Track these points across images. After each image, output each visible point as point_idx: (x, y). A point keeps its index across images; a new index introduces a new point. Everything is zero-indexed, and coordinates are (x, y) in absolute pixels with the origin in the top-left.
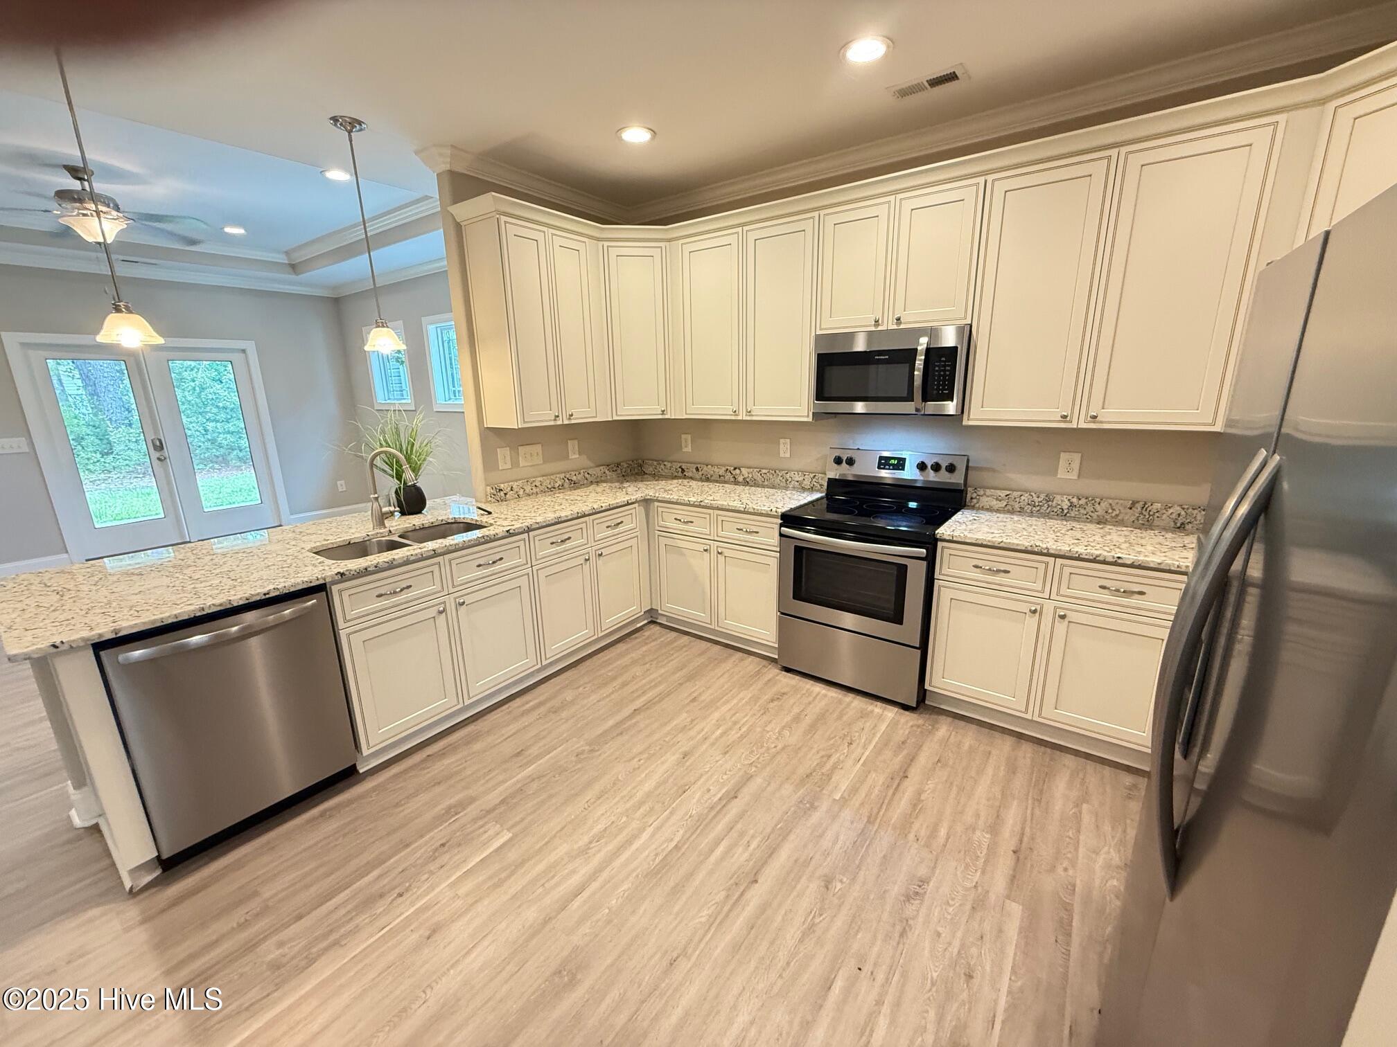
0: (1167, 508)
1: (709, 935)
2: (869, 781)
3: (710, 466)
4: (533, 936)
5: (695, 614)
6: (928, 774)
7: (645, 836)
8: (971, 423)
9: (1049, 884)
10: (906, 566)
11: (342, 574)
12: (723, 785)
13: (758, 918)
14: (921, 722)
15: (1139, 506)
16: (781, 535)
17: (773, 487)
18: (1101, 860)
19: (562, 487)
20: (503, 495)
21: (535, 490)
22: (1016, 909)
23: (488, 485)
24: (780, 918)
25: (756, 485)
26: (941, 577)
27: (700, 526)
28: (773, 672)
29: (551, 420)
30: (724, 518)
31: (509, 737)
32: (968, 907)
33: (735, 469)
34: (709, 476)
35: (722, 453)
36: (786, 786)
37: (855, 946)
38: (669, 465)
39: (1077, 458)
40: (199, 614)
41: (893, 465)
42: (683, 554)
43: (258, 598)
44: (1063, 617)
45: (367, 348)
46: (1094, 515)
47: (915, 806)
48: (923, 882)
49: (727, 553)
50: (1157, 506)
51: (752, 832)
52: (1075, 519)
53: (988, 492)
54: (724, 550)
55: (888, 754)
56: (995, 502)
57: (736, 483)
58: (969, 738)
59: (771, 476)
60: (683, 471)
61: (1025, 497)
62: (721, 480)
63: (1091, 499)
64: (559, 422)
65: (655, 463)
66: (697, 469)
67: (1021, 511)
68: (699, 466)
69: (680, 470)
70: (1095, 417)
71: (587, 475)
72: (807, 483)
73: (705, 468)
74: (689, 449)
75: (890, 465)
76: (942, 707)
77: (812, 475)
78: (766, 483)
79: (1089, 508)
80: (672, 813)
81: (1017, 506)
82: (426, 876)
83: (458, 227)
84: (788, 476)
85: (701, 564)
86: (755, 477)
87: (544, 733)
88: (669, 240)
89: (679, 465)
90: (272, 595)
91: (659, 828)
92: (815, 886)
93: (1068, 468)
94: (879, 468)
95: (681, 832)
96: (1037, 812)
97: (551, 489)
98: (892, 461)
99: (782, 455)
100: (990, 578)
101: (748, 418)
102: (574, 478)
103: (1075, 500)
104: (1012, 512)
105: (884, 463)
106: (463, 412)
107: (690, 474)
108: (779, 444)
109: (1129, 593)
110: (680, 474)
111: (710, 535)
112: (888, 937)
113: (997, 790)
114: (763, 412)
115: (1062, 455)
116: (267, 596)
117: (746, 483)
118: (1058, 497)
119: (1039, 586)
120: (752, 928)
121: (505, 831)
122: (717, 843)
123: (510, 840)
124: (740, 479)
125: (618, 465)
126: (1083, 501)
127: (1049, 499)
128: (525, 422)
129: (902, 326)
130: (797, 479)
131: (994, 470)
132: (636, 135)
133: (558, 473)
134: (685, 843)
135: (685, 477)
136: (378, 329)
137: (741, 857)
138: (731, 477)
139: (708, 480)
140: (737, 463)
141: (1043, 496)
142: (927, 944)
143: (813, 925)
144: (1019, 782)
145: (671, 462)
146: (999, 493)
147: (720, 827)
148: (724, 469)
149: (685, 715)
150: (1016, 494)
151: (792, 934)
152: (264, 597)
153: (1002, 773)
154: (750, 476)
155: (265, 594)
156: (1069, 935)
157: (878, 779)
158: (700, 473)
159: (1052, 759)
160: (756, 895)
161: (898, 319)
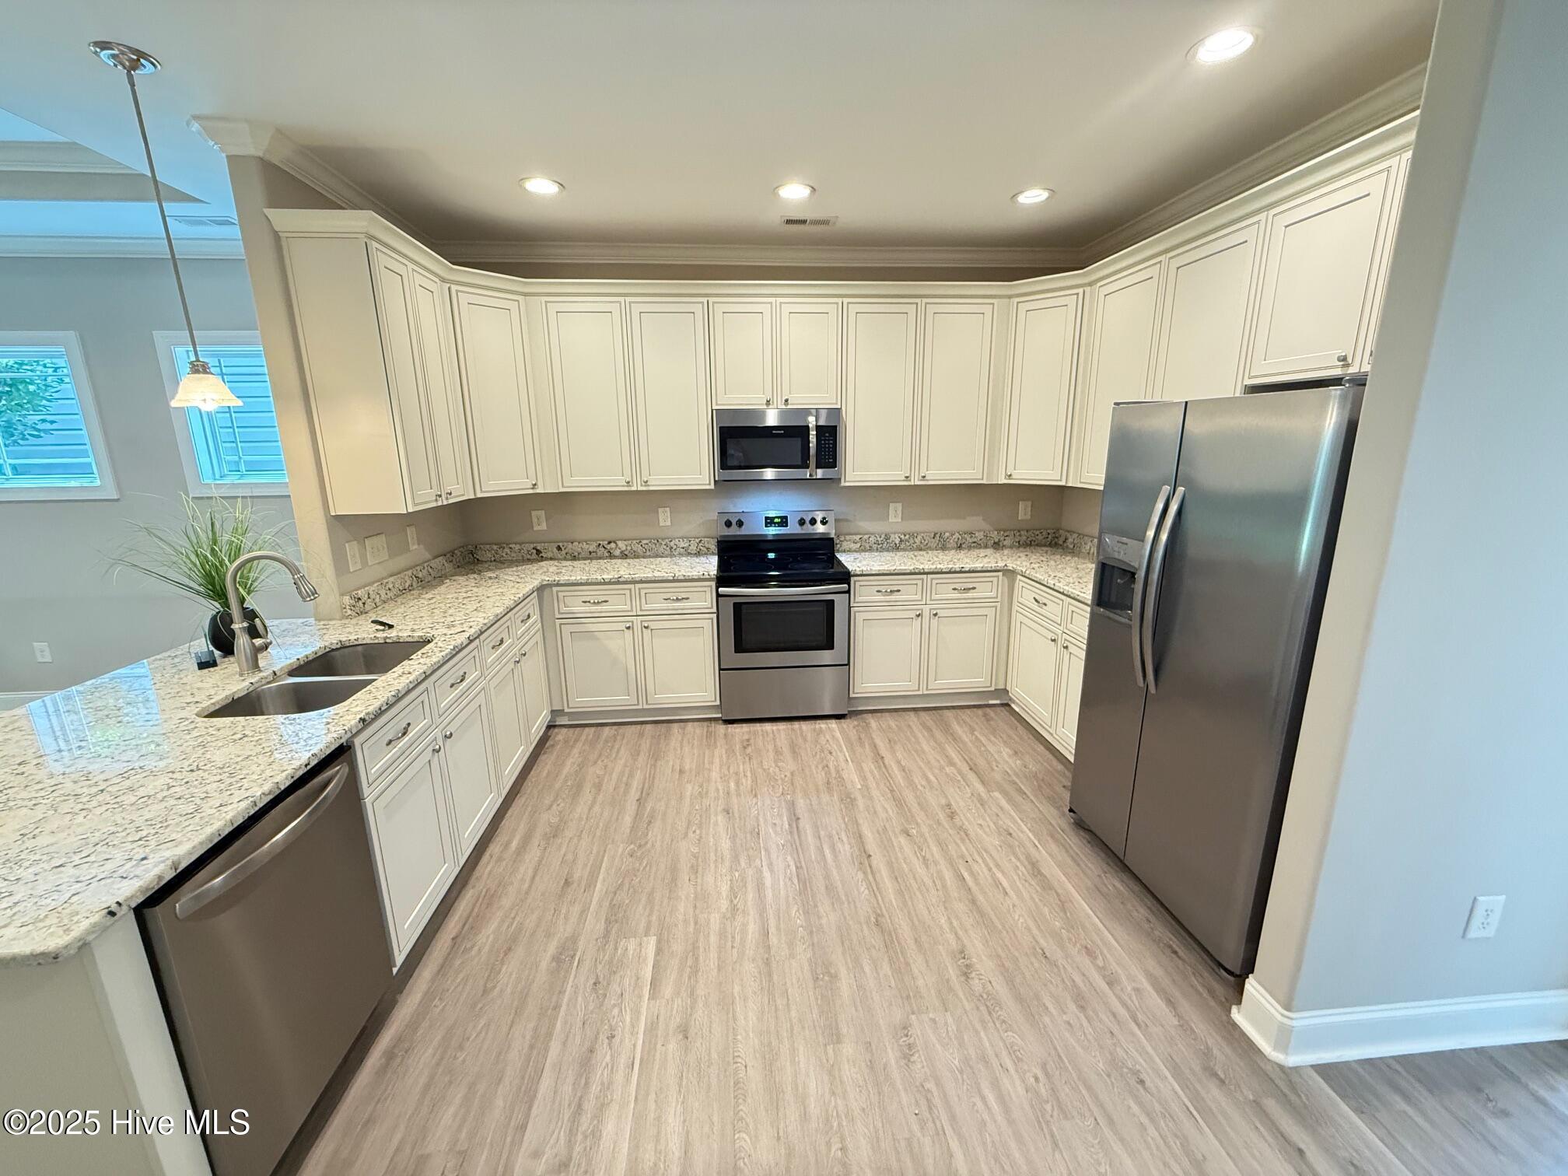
0: (952, 535)
1: (880, 898)
2: (866, 769)
3: (576, 544)
4: (770, 975)
5: (617, 699)
6: (893, 751)
7: (767, 874)
8: (847, 484)
9: (998, 777)
10: (833, 601)
11: (363, 720)
12: (780, 816)
13: (893, 872)
14: (856, 723)
15: (938, 536)
16: (718, 595)
17: (657, 556)
18: (1005, 756)
19: (411, 588)
20: (362, 605)
21: (390, 594)
22: (997, 794)
23: (342, 595)
24: (905, 866)
25: (636, 556)
26: (855, 605)
27: (618, 603)
28: (721, 728)
29: (431, 501)
30: (647, 591)
31: (534, 877)
32: (979, 805)
33: (609, 543)
34: (576, 554)
35: (588, 528)
36: (822, 795)
37: (953, 853)
38: (517, 547)
39: (899, 506)
40: (252, 812)
41: (778, 523)
42: (598, 639)
43: (301, 773)
44: (935, 615)
45: (174, 404)
46: (915, 546)
47: (904, 770)
48: (949, 805)
49: (652, 625)
50: (947, 534)
51: (834, 832)
52: (904, 550)
53: (848, 537)
54: (650, 623)
55: (859, 750)
56: (852, 545)
57: (611, 556)
58: (890, 721)
59: (654, 546)
60: (538, 552)
61: (872, 539)
62: (591, 556)
63: (913, 535)
64: (440, 504)
65: (495, 547)
66: (559, 548)
67: (871, 550)
68: (561, 544)
69: (535, 551)
70: (924, 477)
71: (430, 570)
72: (693, 548)
73: (570, 545)
74: (544, 526)
75: (775, 523)
76: (860, 709)
77: (697, 541)
78: (648, 553)
79: (912, 541)
80: (766, 850)
81: (867, 546)
82: (616, 1011)
83: (276, 236)
84: (672, 544)
85: (620, 645)
86: (635, 549)
87: (570, 857)
88: (525, 294)
89: (532, 546)
90: (314, 763)
91: (770, 865)
92: (902, 839)
93: (895, 516)
94: (766, 526)
95: (789, 858)
96: (961, 746)
97: (404, 591)
98: (776, 520)
99: (661, 524)
100: (888, 598)
101: (644, 488)
102: (420, 575)
103: (902, 536)
104: (865, 550)
105: (769, 522)
106: (289, 496)
107: (550, 555)
108: (658, 512)
109: (967, 590)
110: (534, 556)
111: (632, 610)
112: (963, 840)
113: (932, 743)
114: (660, 482)
115: (891, 504)
116: (309, 767)
117: (624, 556)
118: (892, 536)
119: (918, 597)
120: (896, 878)
121: (645, 938)
122: (821, 850)
123: (659, 942)
124: (617, 553)
125: (453, 553)
126: (907, 536)
127: (887, 537)
128: (416, 505)
129: (789, 407)
130: (682, 545)
131: (847, 520)
132: (541, 187)
133: (407, 570)
134: (800, 862)
135: (542, 559)
136: (197, 375)
137: (845, 849)
138: (606, 551)
139: (574, 558)
140: (610, 536)
141: (883, 536)
142: (981, 832)
143: (924, 858)
144: (938, 734)
145: (520, 544)
146: (855, 537)
147: (810, 839)
148: (595, 544)
149: (689, 787)
150: (866, 537)
151: (921, 870)
152: (306, 770)
153: (926, 734)
154: (629, 548)
155: (306, 766)
156: (1025, 794)
157: (869, 766)
158: (564, 552)
159: (940, 716)
160: (878, 861)
161: (787, 401)
